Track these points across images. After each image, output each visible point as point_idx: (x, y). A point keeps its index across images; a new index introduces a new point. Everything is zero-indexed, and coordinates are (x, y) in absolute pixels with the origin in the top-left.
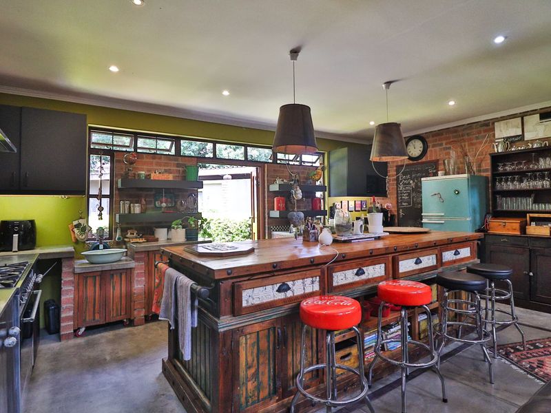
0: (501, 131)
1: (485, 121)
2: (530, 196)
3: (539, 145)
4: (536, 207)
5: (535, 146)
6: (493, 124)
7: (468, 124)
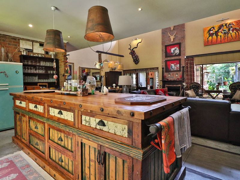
0: (23, 45)
1: (13, 37)
2: (36, 76)
3: (41, 56)
4: (40, 81)
5: (40, 56)
6: (19, 40)
7: (3, 35)
